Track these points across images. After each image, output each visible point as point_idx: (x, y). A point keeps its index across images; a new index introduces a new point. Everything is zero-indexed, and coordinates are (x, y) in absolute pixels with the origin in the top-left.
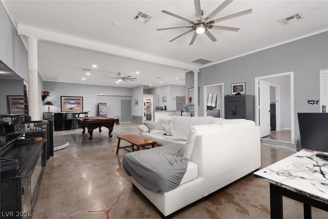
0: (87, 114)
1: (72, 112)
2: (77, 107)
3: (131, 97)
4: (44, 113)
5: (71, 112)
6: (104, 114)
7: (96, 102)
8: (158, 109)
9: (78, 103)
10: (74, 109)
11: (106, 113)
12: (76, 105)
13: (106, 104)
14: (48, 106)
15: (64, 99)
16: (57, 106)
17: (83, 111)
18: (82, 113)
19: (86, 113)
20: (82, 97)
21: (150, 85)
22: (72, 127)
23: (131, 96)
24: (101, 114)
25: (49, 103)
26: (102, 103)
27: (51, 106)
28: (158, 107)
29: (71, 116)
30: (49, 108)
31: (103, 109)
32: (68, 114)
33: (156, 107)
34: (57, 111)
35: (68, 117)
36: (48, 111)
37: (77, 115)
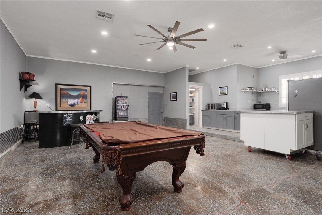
0: (98, 115)
1: (74, 112)
2: (81, 103)
3: (162, 88)
4: (27, 113)
5: (70, 112)
6: (124, 114)
7: (112, 95)
8: (212, 108)
9: (84, 97)
10: (77, 106)
11: (128, 114)
12: (81, 99)
13: (127, 97)
14: (33, 100)
15: (61, 89)
16: (50, 101)
17: (91, 109)
18: (91, 114)
19: (96, 113)
20: (90, 87)
21: (198, 68)
22: (73, 140)
23: (164, 87)
24: (119, 115)
25: (36, 96)
26: (121, 97)
27: (38, 101)
28: (212, 105)
29: (72, 118)
30: (35, 103)
32: (65, 115)
33: (209, 104)
34: (48, 108)
35: (65, 120)
36: (34, 109)
37: (82, 116)
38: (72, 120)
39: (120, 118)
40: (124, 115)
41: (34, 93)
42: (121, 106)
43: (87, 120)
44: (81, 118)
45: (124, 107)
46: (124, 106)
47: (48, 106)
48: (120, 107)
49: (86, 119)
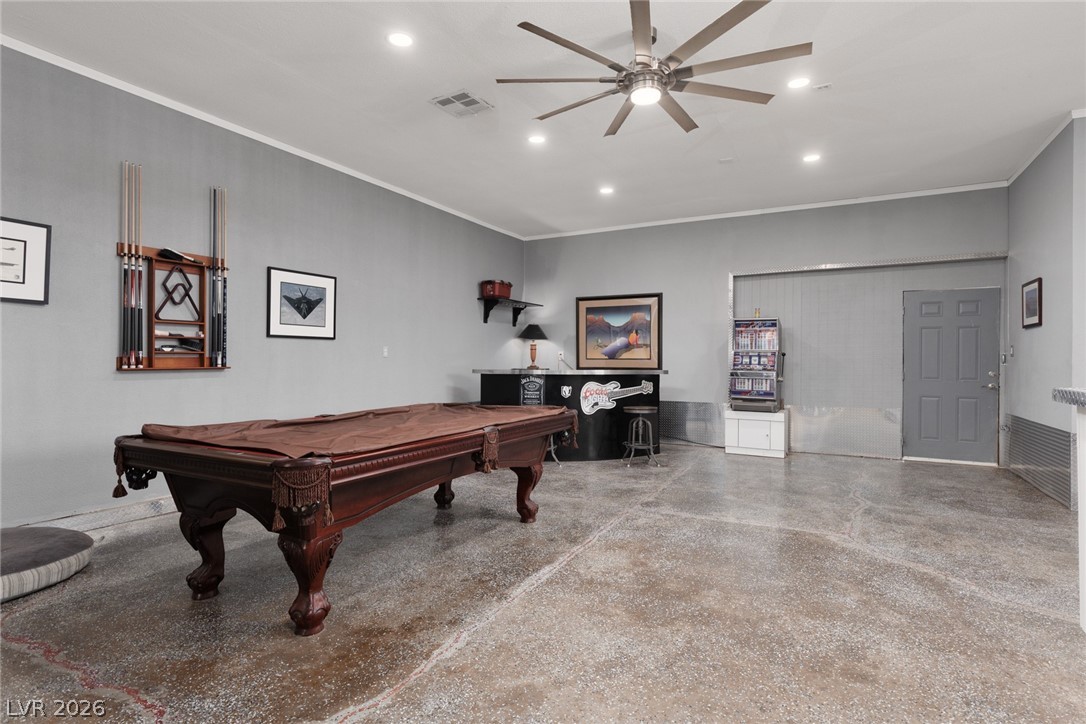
0: (645, 384)
3: (997, 266)
6: (757, 388)
7: (730, 319)
10: (623, 356)
13: (775, 323)
14: (530, 342)
15: (589, 310)
16: (564, 343)
17: (660, 367)
23: (1005, 258)
24: (742, 388)
25: (533, 333)
26: (752, 323)
27: (539, 343)
29: (539, 390)
30: (533, 349)
31: (755, 360)
32: (524, 381)
34: (562, 364)
35: (524, 394)
36: (529, 363)
37: (568, 386)
38: (540, 395)
39: (744, 400)
40: (758, 393)
41: (530, 326)
42: (750, 357)
43: (586, 397)
44: (566, 391)
45: (763, 359)
46: (759, 356)
47: (562, 356)
48: (746, 360)
49: (582, 394)
